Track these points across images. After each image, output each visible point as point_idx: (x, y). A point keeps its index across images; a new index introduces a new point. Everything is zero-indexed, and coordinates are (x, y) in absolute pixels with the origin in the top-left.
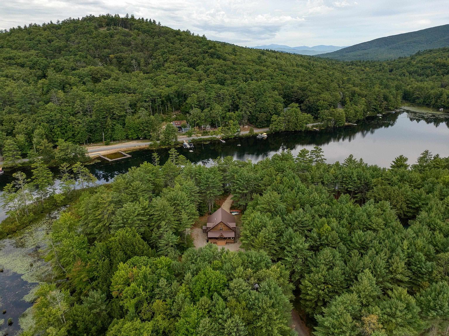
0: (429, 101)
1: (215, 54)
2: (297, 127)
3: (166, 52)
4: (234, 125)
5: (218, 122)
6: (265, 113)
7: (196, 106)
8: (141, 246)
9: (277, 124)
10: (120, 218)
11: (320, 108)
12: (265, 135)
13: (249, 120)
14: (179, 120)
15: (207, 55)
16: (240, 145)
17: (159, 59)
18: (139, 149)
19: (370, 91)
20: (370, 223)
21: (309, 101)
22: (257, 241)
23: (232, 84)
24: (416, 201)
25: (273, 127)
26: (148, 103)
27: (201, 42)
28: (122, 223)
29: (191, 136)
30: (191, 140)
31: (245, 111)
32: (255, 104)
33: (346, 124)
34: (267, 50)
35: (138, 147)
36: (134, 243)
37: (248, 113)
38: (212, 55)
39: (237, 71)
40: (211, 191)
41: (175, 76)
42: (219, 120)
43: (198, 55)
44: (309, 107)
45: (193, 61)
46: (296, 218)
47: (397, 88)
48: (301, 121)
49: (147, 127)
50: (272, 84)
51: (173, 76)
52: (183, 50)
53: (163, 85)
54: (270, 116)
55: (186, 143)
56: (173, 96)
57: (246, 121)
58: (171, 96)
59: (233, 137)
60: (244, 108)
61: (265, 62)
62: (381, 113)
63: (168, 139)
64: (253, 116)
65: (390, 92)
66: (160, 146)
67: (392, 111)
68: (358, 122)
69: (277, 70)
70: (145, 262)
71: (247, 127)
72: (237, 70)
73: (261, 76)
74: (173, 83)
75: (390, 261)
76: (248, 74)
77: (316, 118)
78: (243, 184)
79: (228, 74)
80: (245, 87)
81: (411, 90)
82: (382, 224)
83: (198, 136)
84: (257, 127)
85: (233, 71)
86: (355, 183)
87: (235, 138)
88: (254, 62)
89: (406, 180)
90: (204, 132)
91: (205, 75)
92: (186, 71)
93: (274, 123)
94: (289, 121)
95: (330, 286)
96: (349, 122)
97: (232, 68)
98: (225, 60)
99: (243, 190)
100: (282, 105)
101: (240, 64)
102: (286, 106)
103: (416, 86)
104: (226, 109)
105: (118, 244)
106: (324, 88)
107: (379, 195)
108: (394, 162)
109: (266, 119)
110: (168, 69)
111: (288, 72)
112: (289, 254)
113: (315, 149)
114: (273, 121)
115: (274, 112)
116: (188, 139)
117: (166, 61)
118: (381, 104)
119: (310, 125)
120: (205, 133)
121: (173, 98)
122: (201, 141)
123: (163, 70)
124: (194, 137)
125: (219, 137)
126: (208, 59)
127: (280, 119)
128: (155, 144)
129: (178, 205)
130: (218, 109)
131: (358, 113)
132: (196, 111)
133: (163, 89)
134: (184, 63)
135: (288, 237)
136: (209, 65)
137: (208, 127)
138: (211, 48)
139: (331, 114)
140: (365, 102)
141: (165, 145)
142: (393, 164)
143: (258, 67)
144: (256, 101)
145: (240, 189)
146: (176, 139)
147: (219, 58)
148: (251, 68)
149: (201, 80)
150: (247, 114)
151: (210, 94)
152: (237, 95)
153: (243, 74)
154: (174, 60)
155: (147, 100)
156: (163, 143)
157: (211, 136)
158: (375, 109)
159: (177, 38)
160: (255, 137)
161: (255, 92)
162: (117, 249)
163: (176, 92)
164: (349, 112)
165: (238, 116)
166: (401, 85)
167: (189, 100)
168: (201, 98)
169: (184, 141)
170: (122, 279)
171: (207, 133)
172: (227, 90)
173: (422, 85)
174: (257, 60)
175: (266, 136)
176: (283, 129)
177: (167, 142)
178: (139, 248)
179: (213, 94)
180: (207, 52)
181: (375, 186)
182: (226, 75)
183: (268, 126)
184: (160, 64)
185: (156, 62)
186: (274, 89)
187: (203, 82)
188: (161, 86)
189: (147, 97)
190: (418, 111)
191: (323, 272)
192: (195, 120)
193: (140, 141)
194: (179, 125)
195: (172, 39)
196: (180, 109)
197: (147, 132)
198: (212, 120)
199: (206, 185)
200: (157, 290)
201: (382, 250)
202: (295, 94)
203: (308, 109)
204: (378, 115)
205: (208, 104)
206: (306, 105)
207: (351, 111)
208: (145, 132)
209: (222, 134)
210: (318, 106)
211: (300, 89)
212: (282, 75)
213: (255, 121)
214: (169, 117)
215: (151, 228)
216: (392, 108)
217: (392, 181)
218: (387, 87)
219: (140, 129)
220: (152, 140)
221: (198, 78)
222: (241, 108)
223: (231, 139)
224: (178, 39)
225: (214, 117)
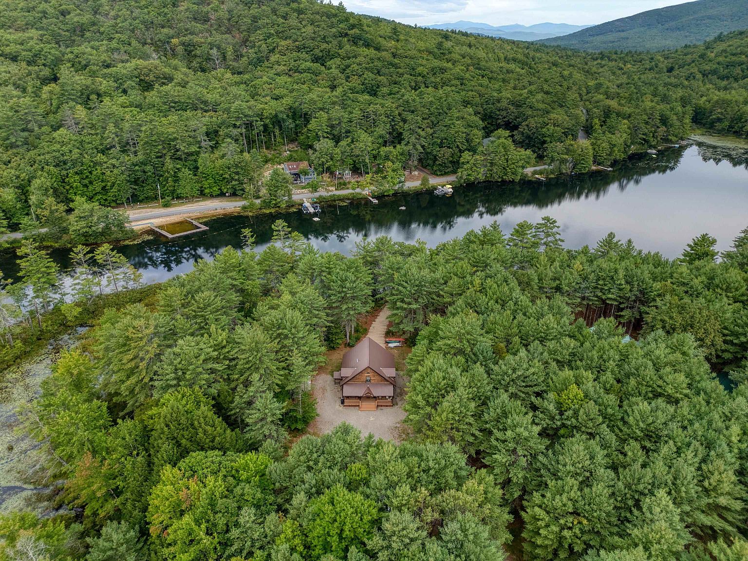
0: (740, 125)
1: (360, 39)
2: (506, 174)
3: (273, 34)
4: (394, 171)
5: (365, 165)
6: (449, 147)
7: (325, 135)
8: (208, 428)
9: (471, 169)
10: (170, 369)
11: (548, 139)
12: (449, 189)
13: (420, 160)
14: (295, 160)
15: (346, 39)
16: (403, 208)
17: (260, 46)
18: (224, 215)
19: (637, 107)
20: (660, 383)
21: (527, 126)
22: (437, 418)
23: (391, 94)
24: (741, 330)
25: (463, 174)
26: (239, 130)
27: (335, 15)
28: (174, 379)
29: (316, 191)
30: (317, 199)
31: (413, 144)
32: (431, 131)
33: (594, 168)
34: (453, 32)
35: (222, 212)
36: (196, 423)
37: (419, 147)
38: (355, 41)
39: (401, 71)
40: (350, 306)
41: (289, 80)
42: (367, 161)
43: (331, 39)
44: (528, 137)
45: (321, 51)
46: (514, 370)
47: (684, 102)
48: (513, 163)
49: (237, 173)
50: (463, 93)
51: (285, 78)
52: (303, 30)
53: (267, 95)
54: (459, 154)
55: (307, 204)
56: (285, 117)
57: (416, 163)
58: (280, 116)
59: (391, 193)
60: (413, 139)
61: (450, 53)
62: (655, 147)
63: (275, 196)
64: (427, 153)
65: (672, 109)
66: (260, 209)
67: (674, 144)
68: (614, 163)
69: (471, 68)
70: (215, 467)
71: (417, 173)
72: (400, 68)
73: (442, 79)
74: (286, 92)
75: (704, 467)
76: (420, 74)
77: (540, 157)
78: (410, 291)
79: (384, 75)
80: (414, 100)
81: (708, 106)
82: (685, 385)
83: (328, 191)
84: (434, 174)
85: (392, 69)
86: (620, 290)
87: (395, 194)
88: (430, 53)
89: (718, 286)
90: (340, 183)
91: (343, 76)
92: (308, 70)
93: (465, 167)
94: (492, 164)
95: (585, 522)
96: (599, 164)
97: (391, 64)
98: (377, 49)
99: (410, 304)
100: (480, 133)
101: (406, 57)
102: (488, 135)
103: (716, 98)
104: (380, 140)
105: (163, 425)
106: (554, 102)
107: (671, 318)
108: (689, 246)
109: (451, 159)
110: (276, 67)
111: (491, 72)
112: (500, 446)
113: (543, 222)
114: (463, 163)
115: (465, 147)
116: (310, 195)
117: (272, 51)
118: (655, 132)
119: (529, 171)
120: (342, 185)
121: (284, 120)
122: (335, 201)
123: (268, 67)
124: (322, 193)
125: (366, 192)
126: (348, 47)
127: (476, 160)
128: (252, 204)
129: (286, 337)
130: (365, 141)
131: (615, 149)
132: (324, 145)
133: (266, 103)
134: (304, 55)
135: (498, 411)
136: (349, 58)
137: (348, 175)
138: (353, 27)
139: (568, 151)
140: (629, 128)
141: (269, 207)
142: (689, 249)
143: (436, 63)
144: (433, 125)
145: (403, 301)
146: (290, 195)
147: (367, 45)
148: (425, 64)
149: (335, 87)
150: (417, 150)
151: (351, 113)
152: (400, 115)
153: (411, 75)
154: (287, 49)
155: (238, 123)
156: (266, 204)
157: (350, 191)
158: (644, 140)
159: (292, 9)
160: (430, 192)
161: (432, 109)
162: (162, 436)
163: (290, 109)
164: (599, 146)
165: (402, 154)
166: (690, 95)
167: (313, 125)
168: (335, 120)
169: (305, 199)
170: (167, 503)
171: (345, 184)
172: (384, 105)
173: (728, 97)
174: (436, 50)
175: (451, 190)
176: (481, 177)
177: (274, 202)
178: (205, 432)
179: (357, 113)
180: (346, 35)
181: (659, 295)
182: (380, 78)
183: (454, 172)
184: (262, 57)
185: (256, 53)
186: (466, 103)
187: (339, 90)
188: (264, 97)
189: (238, 118)
190: (719, 144)
191: (572, 494)
192: (323, 162)
193: (225, 199)
194: (295, 169)
195: (283, 9)
196: (297, 140)
197: (237, 183)
198: (355, 162)
199: (340, 293)
200: (235, 533)
201: (689, 445)
202: (504, 113)
203: (527, 141)
204: (649, 151)
205: (348, 132)
206: (523, 133)
207: (604, 145)
208: (234, 183)
209: (373, 188)
210: (544, 136)
211: (512, 103)
212: (480, 77)
213: (431, 162)
214: (278, 155)
215: (233, 385)
216: (674, 139)
217: (692, 287)
218: (665, 99)
219: (224, 178)
220: (246, 199)
221: (330, 83)
222: (406, 140)
223: (388, 196)
224: (295, 10)
225: (358, 156)
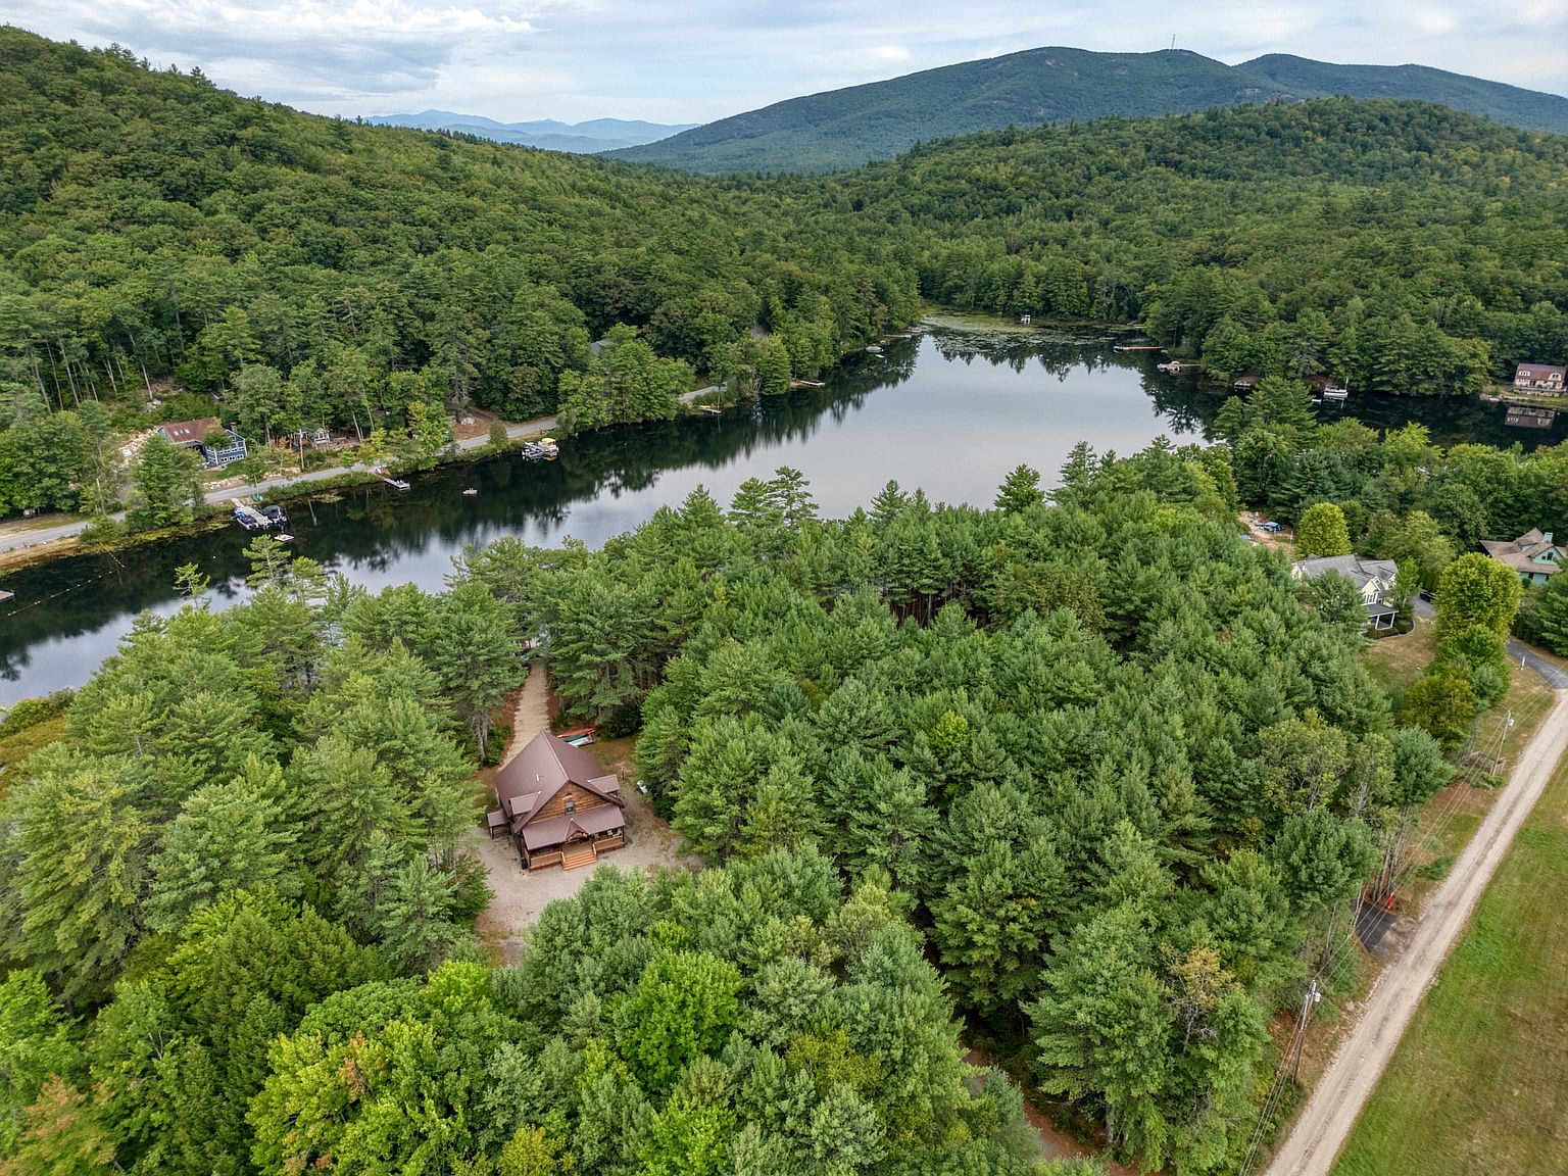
0: (991, 294)
1: (270, 149)
2: (650, 408)
3: (46, 138)
4: (431, 418)
5: (362, 414)
6: (531, 364)
7: (252, 356)
8: (331, 948)
9: (584, 404)
11: (708, 337)
12: (549, 446)
13: (473, 394)
14: (182, 418)
15: (236, 148)
16: (472, 492)
17: (17, 166)
18: (33, 559)
19: (834, 272)
20: (1060, 682)
21: (665, 314)
23: (373, 264)
24: (1123, 595)
25: (571, 413)
26: (25, 360)
27: (196, 98)
28: (205, 879)
29: (260, 478)
30: (265, 495)
31: (453, 363)
32: (487, 334)
33: (793, 384)
34: (458, 136)
35: (30, 553)
36: (302, 944)
37: (470, 368)
38: (258, 152)
39: (382, 215)
40: (487, 679)
41: (119, 240)
42: (366, 403)
43: (199, 149)
44: (672, 335)
45: (183, 175)
47: (902, 258)
48: (660, 387)
49: (52, 459)
50: (526, 257)
51: (102, 240)
52: (126, 129)
53: (74, 277)
54: (552, 376)
55: (244, 509)
56: (137, 323)
57: (466, 399)
58: (128, 321)
59: (432, 464)
60: (453, 354)
61: (468, 177)
62: (876, 341)
63: (164, 501)
64: (487, 379)
65: (889, 274)
66: (130, 534)
67: (900, 332)
68: (824, 374)
69: (522, 207)
70: (389, 1007)
71: (470, 421)
72: (377, 208)
73: (473, 230)
74: (119, 267)
75: (1156, 782)
76: (424, 222)
77: (703, 373)
78: (602, 629)
79: (345, 223)
80: (434, 274)
81: (937, 265)
82: (1092, 679)
83: (286, 478)
84: (510, 419)
85: (361, 213)
86: (937, 568)
87: (442, 463)
88: (429, 177)
89: (1070, 539)
90: (309, 457)
91: (250, 228)
92: (162, 217)
93: (572, 399)
94: (620, 390)
95: (1033, 902)
96: (800, 377)
97: (355, 201)
98: (312, 168)
99: (602, 654)
100: (585, 332)
101: (384, 186)
102: (596, 335)
103: (945, 252)
104: (383, 359)
105: (233, 965)
106: (699, 268)
107: (1031, 593)
108: (1003, 488)
109: (538, 387)
110: (77, 212)
111: (563, 213)
112: (870, 834)
113: (779, 478)
114: (566, 393)
115: (561, 362)
116: (247, 489)
117: (56, 174)
118: (872, 314)
119: (687, 398)
120: (315, 461)
121: (136, 331)
122: (308, 494)
123: (51, 214)
124: (275, 481)
125: (376, 469)
126: (245, 165)
127: (590, 385)
128: (106, 530)
129: (400, 754)
130: (353, 364)
131: (821, 347)
132: (254, 377)
133: (78, 296)
134: (142, 185)
135: (852, 779)
136: (255, 190)
137: (322, 438)
138: (245, 122)
139: (747, 356)
140: (832, 310)
141: (152, 527)
142: (1002, 494)
143: (450, 198)
144: (487, 322)
145: (589, 650)
146: (198, 493)
147: (289, 162)
148: (432, 202)
149: (237, 252)
150: (464, 372)
151: (301, 307)
152: (411, 305)
153: (405, 223)
154: (94, 172)
155: (20, 345)
156: (140, 521)
157: (342, 470)
158: (857, 329)
159: (84, 81)
160: (514, 455)
161: (476, 291)
162: (235, 988)
163: (144, 304)
164: (795, 344)
165: (435, 385)
166: (908, 249)
167: (211, 336)
168: (270, 322)
169: (235, 500)
170: (315, 1100)
171: (320, 458)
172: (363, 288)
173: (963, 248)
174: (438, 171)
175: (555, 447)
176: (606, 418)
177: (163, 514)
178: (325, 958)
179: (315, 307)
180: (234, 139)
181: (993, 567)
182: (341, 231)
183: (550, 412)
184: (29, 190)
185: (8, 181)
186: (537, 277)
187: (251, 261)
188: (68, 281)
189: (16, 334)
190: (968, 328)
191: (1008, 864)
192: (262, 415)
193: (25, 523)
194: (189, 437)
195: (58, 80)
196: (171, 373)
197: (56, 481)
198: (335, 407)
199: (459, 657)
201: (1129, 756)
202: (614, 292)
203: (671, 344)
204: (869, 348)
205: (306, 346)
206: (659, 329)
207: (803, 341)
208: (47, 482)
209: (390, 458)
210: (699, 331)
211: (624, 272)
212: (546, 226)
213: (498, 396)
214: (133, 411)
215: (322, 868)
216: (901, 325)
217: (1035, 547)
218: (871, 257)
219: (17, 475)
220: (86, 515)
221: (224, 244)
222: (441, 354)
223: (426, 472)
224: (92, 85)
225: (342, 395)
